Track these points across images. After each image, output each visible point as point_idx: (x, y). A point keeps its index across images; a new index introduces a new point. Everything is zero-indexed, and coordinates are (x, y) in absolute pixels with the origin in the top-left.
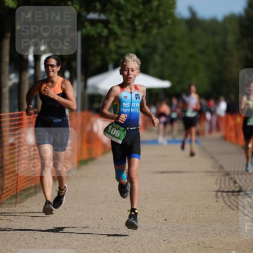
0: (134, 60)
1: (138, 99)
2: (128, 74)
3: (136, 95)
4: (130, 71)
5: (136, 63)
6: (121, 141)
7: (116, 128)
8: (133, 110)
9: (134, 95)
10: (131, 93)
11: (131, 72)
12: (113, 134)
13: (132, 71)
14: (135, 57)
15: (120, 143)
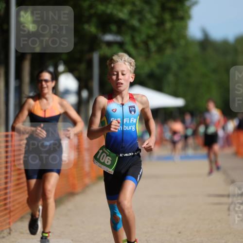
0: (125, 61)
1: (133, 113)
2: (118, 79)
3: (130, 107)
4: (120, 74)
5: (127, 63)
6: (113, 171)
7: (106, 154)
8: (126, 128)
9: (126, 108)
10: (123, 105)
11: (120, 76)
12: (103, 161)
13: (123, 74)
14: (126, 57)
15: (112, 173)
